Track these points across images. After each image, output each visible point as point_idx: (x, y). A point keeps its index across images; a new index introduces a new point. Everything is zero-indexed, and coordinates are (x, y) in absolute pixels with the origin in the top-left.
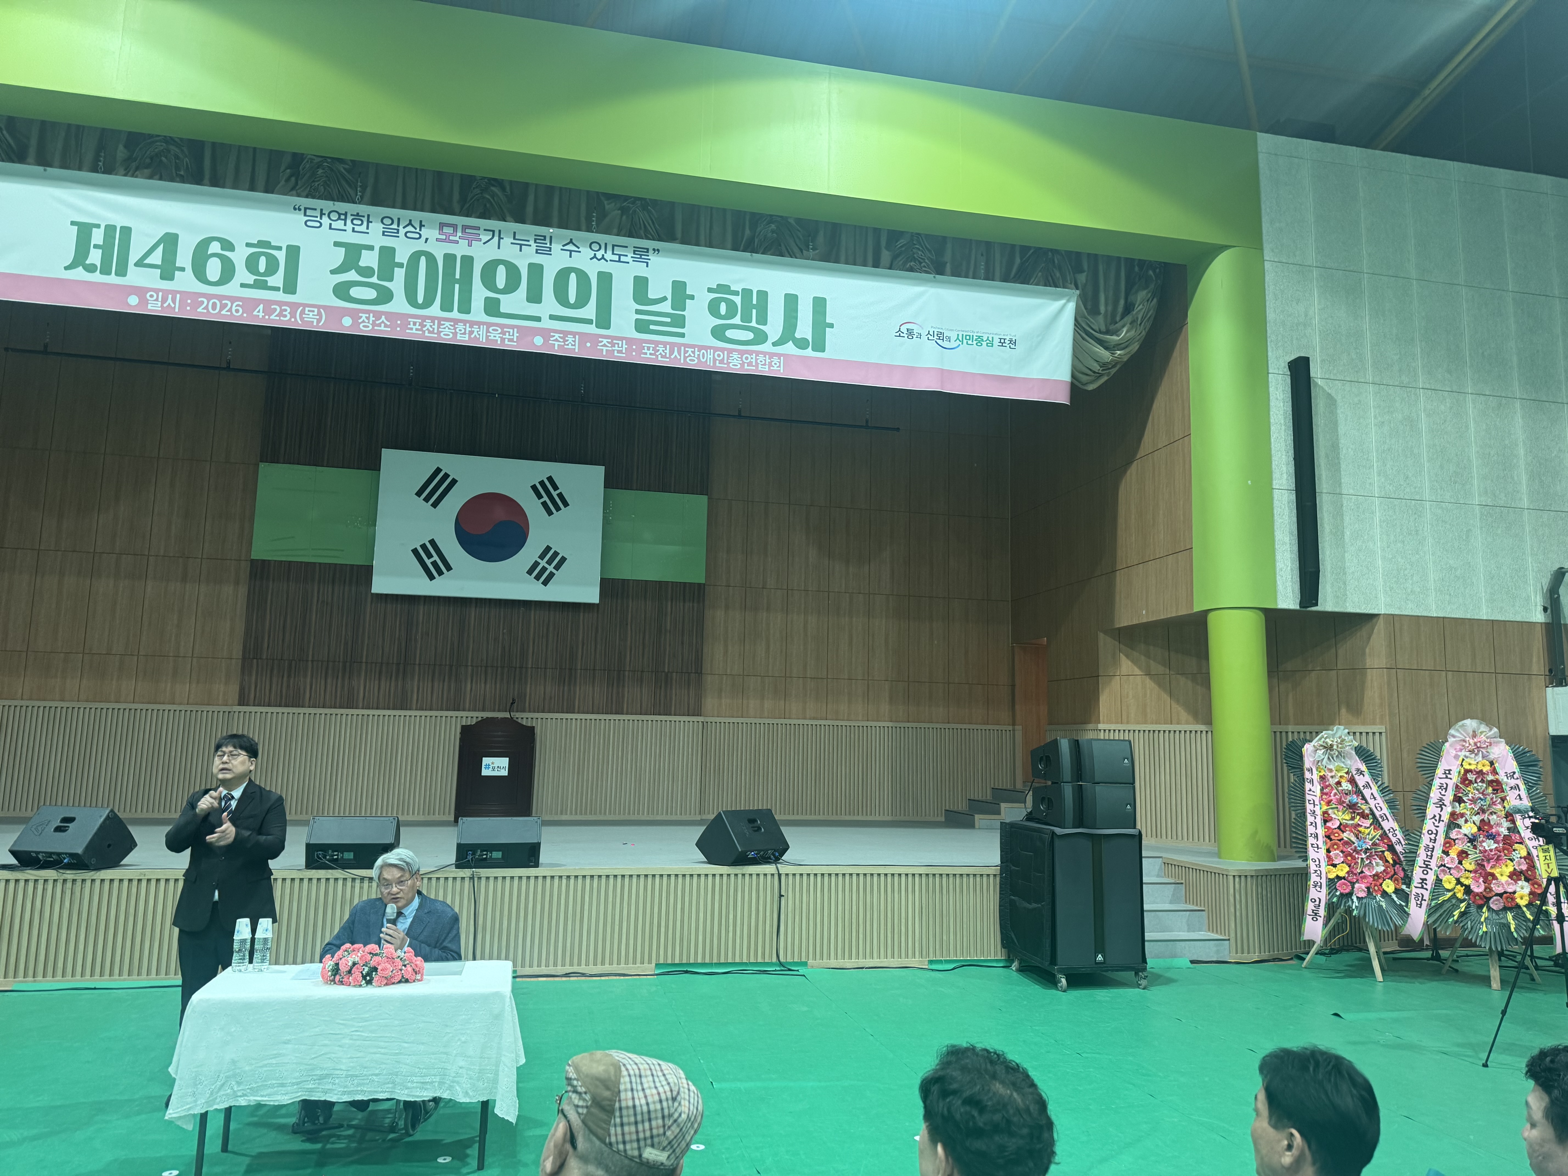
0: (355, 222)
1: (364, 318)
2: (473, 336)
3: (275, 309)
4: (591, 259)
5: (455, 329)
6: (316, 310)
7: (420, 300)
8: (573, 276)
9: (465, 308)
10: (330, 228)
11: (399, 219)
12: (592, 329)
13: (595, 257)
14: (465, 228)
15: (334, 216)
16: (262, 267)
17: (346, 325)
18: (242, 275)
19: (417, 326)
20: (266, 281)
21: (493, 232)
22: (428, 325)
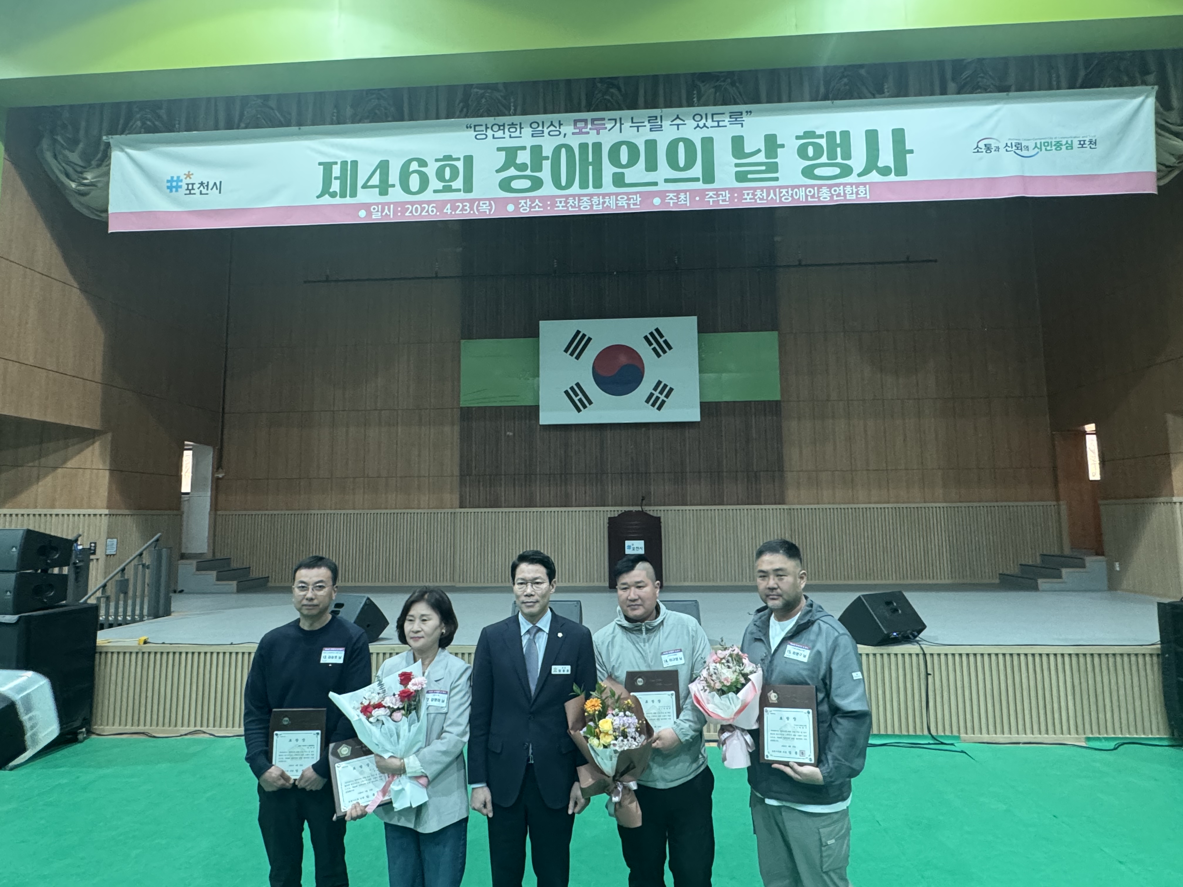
0: (511, 130)
1: (523, 203)
2: (605, 205)
3: (459, 206)
4: (695, 128)
5: (591, 201)
6: (487, 202)
7: (563, 183)
8: (681, 145)
9: (598, 184)
10: (494, 138)
11: (543, 123)
12: (699, 185)
13: (698, 126)
14: (593, 120)
15: (496, 128)
16: (447, 176)
17: (510, 211)
18: (435, 184)
19: (563, 204)
20: (451, 186)
21: (615, 120)
22: (571, 202)
